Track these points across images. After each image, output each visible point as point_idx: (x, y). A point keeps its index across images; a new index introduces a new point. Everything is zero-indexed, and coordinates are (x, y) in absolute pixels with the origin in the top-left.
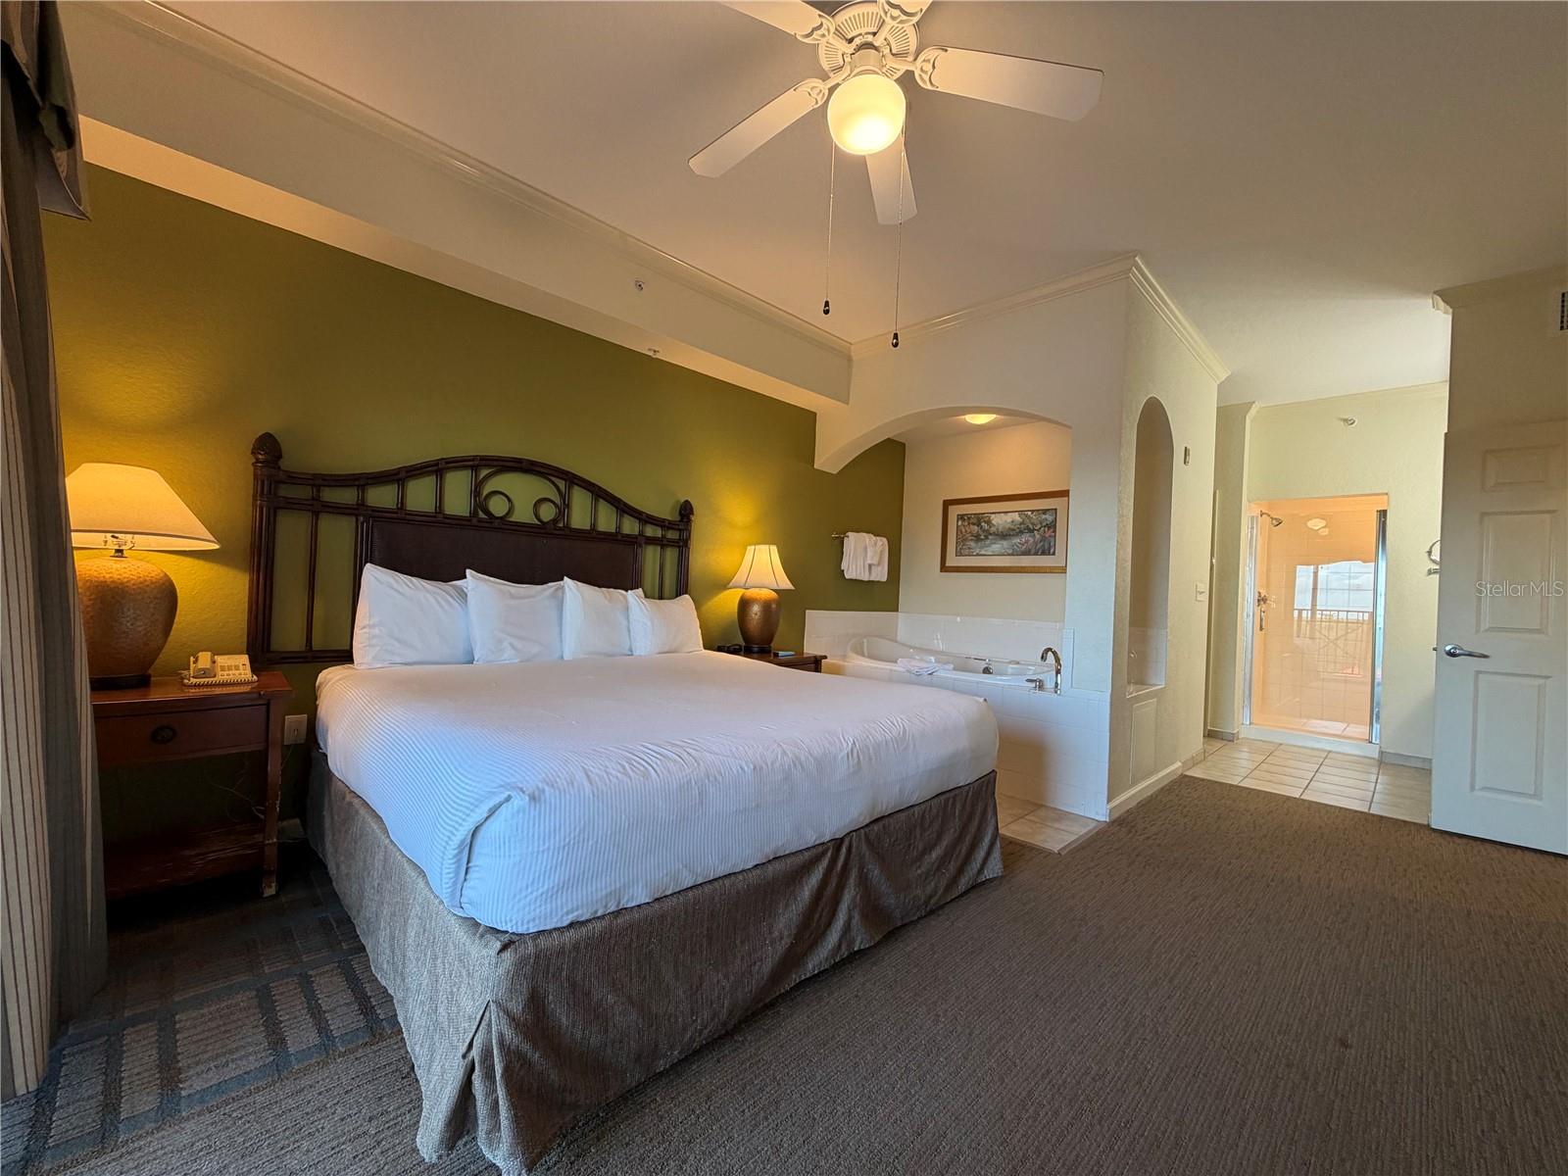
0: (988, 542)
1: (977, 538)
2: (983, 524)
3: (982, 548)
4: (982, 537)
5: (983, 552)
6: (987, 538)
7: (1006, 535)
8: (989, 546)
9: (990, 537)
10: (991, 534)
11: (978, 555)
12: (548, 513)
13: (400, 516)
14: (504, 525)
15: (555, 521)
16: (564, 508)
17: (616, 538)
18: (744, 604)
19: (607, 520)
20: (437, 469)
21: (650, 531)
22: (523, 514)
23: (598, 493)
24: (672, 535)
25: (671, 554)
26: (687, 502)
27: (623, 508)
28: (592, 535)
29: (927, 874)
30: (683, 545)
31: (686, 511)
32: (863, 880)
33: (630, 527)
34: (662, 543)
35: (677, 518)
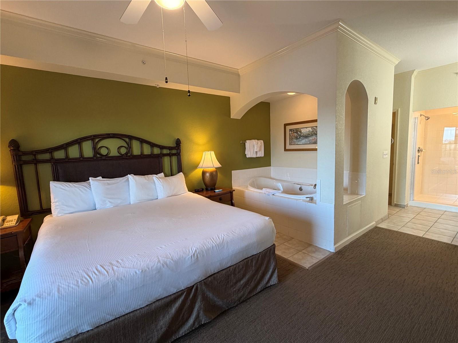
0: (300, 139)
1: (297, 138)
2: (298, 132)
3: (298, 142)
4: (299, 138)
5: (299, 143)
6: (300, 138)
7: (307, 137)
8: (301, 141)
9: (301, 138)
10: (301, 136)
11: (297, 144)
12: (123, 151)
13: (67, 160)
14: (107, 158)
15: (126, 154)
16: (129, 147)
17: (152, 156)
18: (204, 173)
19: (147, 150)
20: (79, 142)
21: (165, 151)
22: (114, 153)
23: (142, 141)
24: (174, 152)
25: (174, 159)
26: (178, 139)
27: (153, 145)
28: (142, 156)
29: (239, 290)
30: (178, 155)
31: (178, 142)
32: (205, 299)
33: (157, 151)
34: (170, 155)
35: (176, 145)
